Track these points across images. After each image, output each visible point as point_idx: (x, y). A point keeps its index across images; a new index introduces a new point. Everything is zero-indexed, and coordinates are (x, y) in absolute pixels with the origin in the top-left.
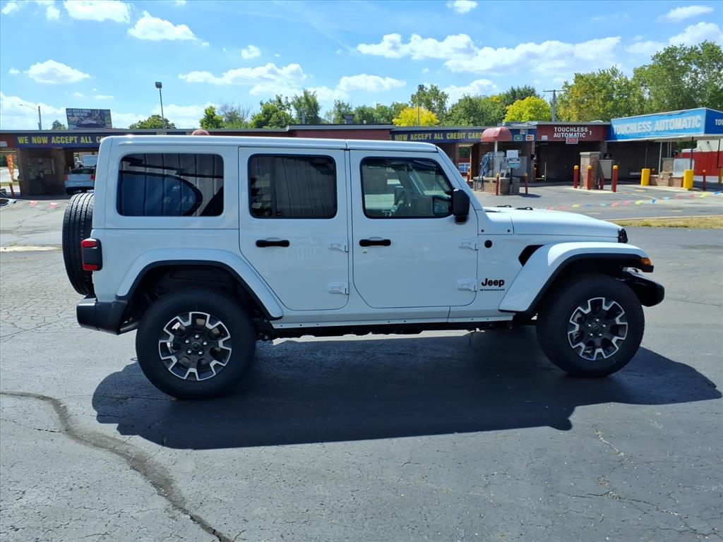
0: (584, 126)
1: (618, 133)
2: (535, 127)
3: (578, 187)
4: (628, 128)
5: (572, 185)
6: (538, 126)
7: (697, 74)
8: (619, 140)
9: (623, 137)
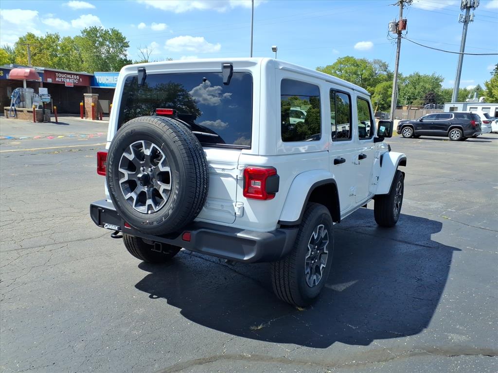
0: (77, 75)
1: (100, 82)
2: (43, 72)
3: (84, 118)
4: (107, 80)
5: (80, 116)
6: (45, 70)
7: (109, 48)
8: (101, 87)
9: (104, 85)
